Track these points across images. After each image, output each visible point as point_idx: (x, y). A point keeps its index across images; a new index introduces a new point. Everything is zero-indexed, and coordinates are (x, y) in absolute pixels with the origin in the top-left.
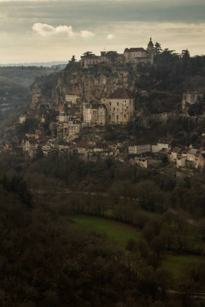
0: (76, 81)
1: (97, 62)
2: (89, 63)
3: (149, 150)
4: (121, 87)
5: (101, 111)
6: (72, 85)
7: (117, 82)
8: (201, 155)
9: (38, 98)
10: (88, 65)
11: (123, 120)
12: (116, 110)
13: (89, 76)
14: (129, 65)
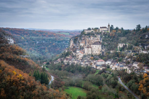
0: (84, 38)
1: (90, 32)
2: (87, 32)
3: (104, 64)
4: (98, 41)
5: (90, 49)
6: (82, 40)
7: (96, 39)
9: (72, 44)
10: (87, 33)
11: (98, 53)
12: (95, 49)
13: (87, 37)
14: (100, 33)
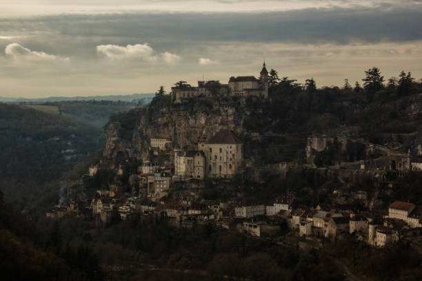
0: (165, 120)
1: (193, 95)
2: (182, 96)
3: (262, 213)
4: (225, 128)
5: (199, 160)
6: (159, 126)
7: (219, 121)
8: (332, 220)
9: (114, 142)
10: (182, 99)
11: (227, 172)
12: (219, 159)
13: (182, 113)
14: (235, 98)
